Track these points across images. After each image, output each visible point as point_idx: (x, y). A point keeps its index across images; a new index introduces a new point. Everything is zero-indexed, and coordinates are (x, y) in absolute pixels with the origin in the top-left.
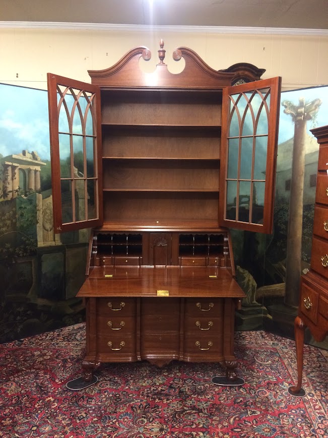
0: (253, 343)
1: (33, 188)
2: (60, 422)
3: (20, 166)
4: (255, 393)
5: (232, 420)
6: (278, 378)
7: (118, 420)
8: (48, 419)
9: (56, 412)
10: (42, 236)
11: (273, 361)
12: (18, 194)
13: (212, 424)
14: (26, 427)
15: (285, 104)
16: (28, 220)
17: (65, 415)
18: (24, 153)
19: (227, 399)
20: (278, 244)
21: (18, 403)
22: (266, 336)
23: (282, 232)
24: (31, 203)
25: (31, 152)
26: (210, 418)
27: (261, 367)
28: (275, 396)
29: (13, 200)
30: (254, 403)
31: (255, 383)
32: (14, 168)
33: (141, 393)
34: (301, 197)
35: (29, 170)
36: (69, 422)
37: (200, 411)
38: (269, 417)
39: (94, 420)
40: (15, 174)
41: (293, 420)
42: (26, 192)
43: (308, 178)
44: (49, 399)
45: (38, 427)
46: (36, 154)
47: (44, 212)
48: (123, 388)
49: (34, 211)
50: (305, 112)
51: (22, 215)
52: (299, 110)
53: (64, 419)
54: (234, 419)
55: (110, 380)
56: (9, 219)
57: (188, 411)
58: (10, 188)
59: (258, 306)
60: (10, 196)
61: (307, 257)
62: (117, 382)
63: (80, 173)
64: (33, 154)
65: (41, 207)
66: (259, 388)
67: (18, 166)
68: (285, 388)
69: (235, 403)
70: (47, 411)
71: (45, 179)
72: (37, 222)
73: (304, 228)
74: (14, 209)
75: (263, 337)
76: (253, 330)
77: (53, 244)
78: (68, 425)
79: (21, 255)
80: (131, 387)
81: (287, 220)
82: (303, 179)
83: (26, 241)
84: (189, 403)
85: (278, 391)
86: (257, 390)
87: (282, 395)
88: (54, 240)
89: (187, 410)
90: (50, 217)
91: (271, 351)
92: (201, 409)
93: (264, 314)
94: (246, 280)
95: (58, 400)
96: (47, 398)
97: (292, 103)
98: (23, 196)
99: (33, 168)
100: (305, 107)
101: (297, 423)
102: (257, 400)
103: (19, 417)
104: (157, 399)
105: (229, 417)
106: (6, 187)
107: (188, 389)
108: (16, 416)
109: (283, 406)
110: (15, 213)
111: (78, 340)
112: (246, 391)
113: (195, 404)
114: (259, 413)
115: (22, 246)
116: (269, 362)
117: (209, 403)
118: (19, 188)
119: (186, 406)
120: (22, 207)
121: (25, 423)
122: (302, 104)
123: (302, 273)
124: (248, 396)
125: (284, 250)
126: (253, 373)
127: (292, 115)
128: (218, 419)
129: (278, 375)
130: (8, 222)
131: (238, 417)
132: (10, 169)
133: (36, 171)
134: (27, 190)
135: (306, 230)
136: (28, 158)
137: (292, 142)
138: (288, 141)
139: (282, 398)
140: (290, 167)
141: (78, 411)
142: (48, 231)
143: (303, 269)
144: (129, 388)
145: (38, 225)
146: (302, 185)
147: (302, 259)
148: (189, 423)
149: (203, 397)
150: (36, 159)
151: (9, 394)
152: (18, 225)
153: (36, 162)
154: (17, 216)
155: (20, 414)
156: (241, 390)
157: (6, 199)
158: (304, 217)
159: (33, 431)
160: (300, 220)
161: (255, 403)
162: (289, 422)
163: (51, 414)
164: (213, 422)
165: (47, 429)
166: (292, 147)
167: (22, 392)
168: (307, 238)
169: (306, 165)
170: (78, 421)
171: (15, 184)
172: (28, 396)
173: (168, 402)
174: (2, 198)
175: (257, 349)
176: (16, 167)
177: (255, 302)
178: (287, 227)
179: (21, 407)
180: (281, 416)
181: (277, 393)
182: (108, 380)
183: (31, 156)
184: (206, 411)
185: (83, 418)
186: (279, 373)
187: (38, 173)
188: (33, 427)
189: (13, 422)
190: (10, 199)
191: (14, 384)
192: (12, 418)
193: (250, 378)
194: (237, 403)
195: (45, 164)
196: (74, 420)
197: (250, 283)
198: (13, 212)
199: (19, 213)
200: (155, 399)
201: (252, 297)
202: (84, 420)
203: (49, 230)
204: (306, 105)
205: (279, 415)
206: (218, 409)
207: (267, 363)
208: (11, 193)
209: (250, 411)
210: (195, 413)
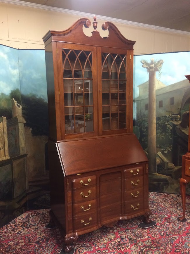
5: (170, 246)
6: (167, 215)
11: (156, 206)
15: (142, 62)
19: (156, 235)
20: (143, 140)
23: (144, 133)
26: (159, 249)
27: (154, 211)
28: (175, 225)
30: (170, 233)
31: (160, 221)
33: (109, 248)
34: (155, 113)
38: (184, 238)
43: (158, 103)
48: (95, 248)
50: (154, 67)
52: (151, 66)
55: (82, 246)
57: (145, 250)
61: (159, 145)
62: (87, 246)
63: (18, 104)
66: (164, 223)
68: (175, 219)
73: (157, 130)
77: (4, 158)
80: (99, 246)
81: (147, 126)
82: (155, 103)
84: (140, 244)
85: (174, 222)
86: (164, 225)
87: (177, 224)
88: (5, 156)
90: (1, 138)
92: (150, 246)
97: (147, 61)
100: (154, 64)
102: (170, 230)
104: (122, 249)
105: (167, 245)
107: (132, 236)
109: (184, 230)
111: (34, 226)
112: (160, 227)
113: (144, 244)
114: (177, 237)
117: (150, 240)
119: (141, 247)
122: (152, 62)
123: (157, 154)
124: (164, 229)
125: (146, 143)
126: (153, 216)
127: (147, 68)
128: (163, 248)
131: (171, 243)
135: (158, 131)
137: (148, 83)
138: (145, 83)
139: (179, 225)
140: (147, 97)
143: (157, 152)
144: (98, 247)
146: (155, 107)
147: (157, 147)
149: (144, 238)
156: (158, 227)
158: (157, 124)
160: (154, 126)
164: (163, 251)
166: (148, 86)
168: (159, 135)
169: (156, 96)
173: (129, 248)
178: (147, 131)
180: (188, 235)
182: (81, 247)
184: (153, 246)
186: (164, 212)
193: (155, 219)
194: (163, 235)
200: (120, 249)
203: (1, 148)
204: (155, 63)
206: (158, 242)
207: (155, 208)
209: (173, 237)
210: (149, 249)
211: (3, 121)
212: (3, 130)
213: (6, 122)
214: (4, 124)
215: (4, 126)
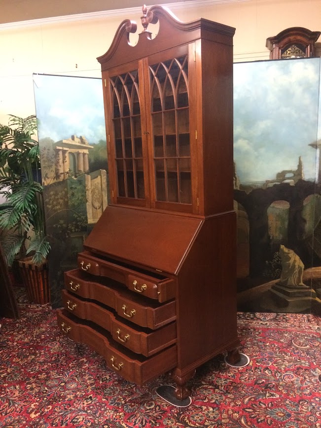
0: (295, 326)
1: (82, 169)
2: (84, 381)
3: (70, 150)
4: (281, 376)
5: (247, 400)
6: (311, 364)
7: (136, 386)
8: (77, 377)
9: (85, 372)
10: (91, 214)
11: (312, 347)
12: (69, 176)
13: (225, 401)
14: (56, 382)
16: (78, 198)
17: (92, 375)
18: (73, 138)
19: (249, 379)
21: (57, 360)
22: (313, 320)
24: (81, 184)
25: (79, 137)
26: (225, 395)
27: (296, 351)
28: (302, 382)
29: (64, 181)
31: (284, 366)
32: (64, 152)
35: (78, 154)
36: (93, 382)
37: (217, 387)
38: (288, 402)
39: (115, 383)
40: (66, 157)
41: (314, 408)
42: (76, 174)
44: (83, 359)
45: (66, 383)
46: (84, 138)
47: (93, 191)
49: (84, 191)
51: (73, 195)
53: (89, 379)
54: (250, 400)
56: (61, 199)
58: (61, 171)
59: (306, 288)
60: (62, 177)
64: (81, 138)
65: (90, 187)
66: (286, 372)
67: (68, 151)
68: (315, 374)
69: (255, 384)
70: (77, 370)
71: (92, 161)
72: (87, 201)
74: (66, 189)
75: (309, 321)
76: (299, 313)
78: (91, 384)
79: (73, 231)
83: (77, 218)
84: (208, 378)
85: (307, 377)
86: (284, 373)
87: (310, 381)
89: (204, 385)
90: (98, 196)
91: (313, 336)
92: (219, 386)
93: (312, 297)
94: (291, 261)
95: (90, 361)
96: (82, 359)
98: (73, 177)
99: (82, 151)
101: (317, 411)
102: (281, 383)
103: (53, 374)
105: (244, 397)
106: (58, 170)
108: (51, 372)
109: (307, 393)
110: (67, 193)
112: (271, 373)
113: (214, 380)
114: (278, 396)
115: (74, 223)
116: (308, 346)
117: (228, 380)
118: (70, 171)
119: (204, 381)
120: (73, 188)
121: (57, 378)
124: (273, 378)
126: (285, 356)
128: (233, 397)
129: (313, 360)
130: (61, 201)
131: (254, 398)
132: (61, 153)
133: (84, 154)
134: (77, 172)
136: (77, 142)
139: (309, 384)
141: (104, 373)
142: (96, 208)
145: (87, 203)
148: (202, 397)
149: (224, 374)
150: (84, 143)
151: (52, 352)
152: (70, 203)
153: (84, 145)
154: (69, 195)
155: (55, 370)
156: (266, 372)
157: (58, 180)
159: (61, 386)
161: (277, 386)
162: (308, 409)
163: (80, 373)
164: (227, 400)
165: (73, 386)
167: (63, 351)
170: (101, 382)
171: (66, 167)
172: (66, 355)
174: (55, 180)
175: (298, 333)
176: (66, 151)
177: (302, 283)
179: (58, 364)
180: (301, 403)
181: (305, 378)
183: (79, 140)
184: (223, 388)
185: (107, 380)
186: (314, 358)
187: (86, 156)
188: (62, 382)
189: (47, 377)
190: (61, 180)
191: (58, 343)
192: (47, 373)
193: (280, 361)
194: (258, 384)
195: (93, 147)
196: (98, 381)
197: (296, 264)
198: (65, 191)
199: (70, 193)
201: (299, 278)
202: (106, 382)
203: (98, 208)
205: (299, 401)
206: (236, 388)
207: (305, 347)
208: (62, 175)
209: (269, 393)
210: (211, 388)
211: (102, 175)
212: (102, 186)
213: (105, 177)
214: (102, 178)
215: (103, 182)
